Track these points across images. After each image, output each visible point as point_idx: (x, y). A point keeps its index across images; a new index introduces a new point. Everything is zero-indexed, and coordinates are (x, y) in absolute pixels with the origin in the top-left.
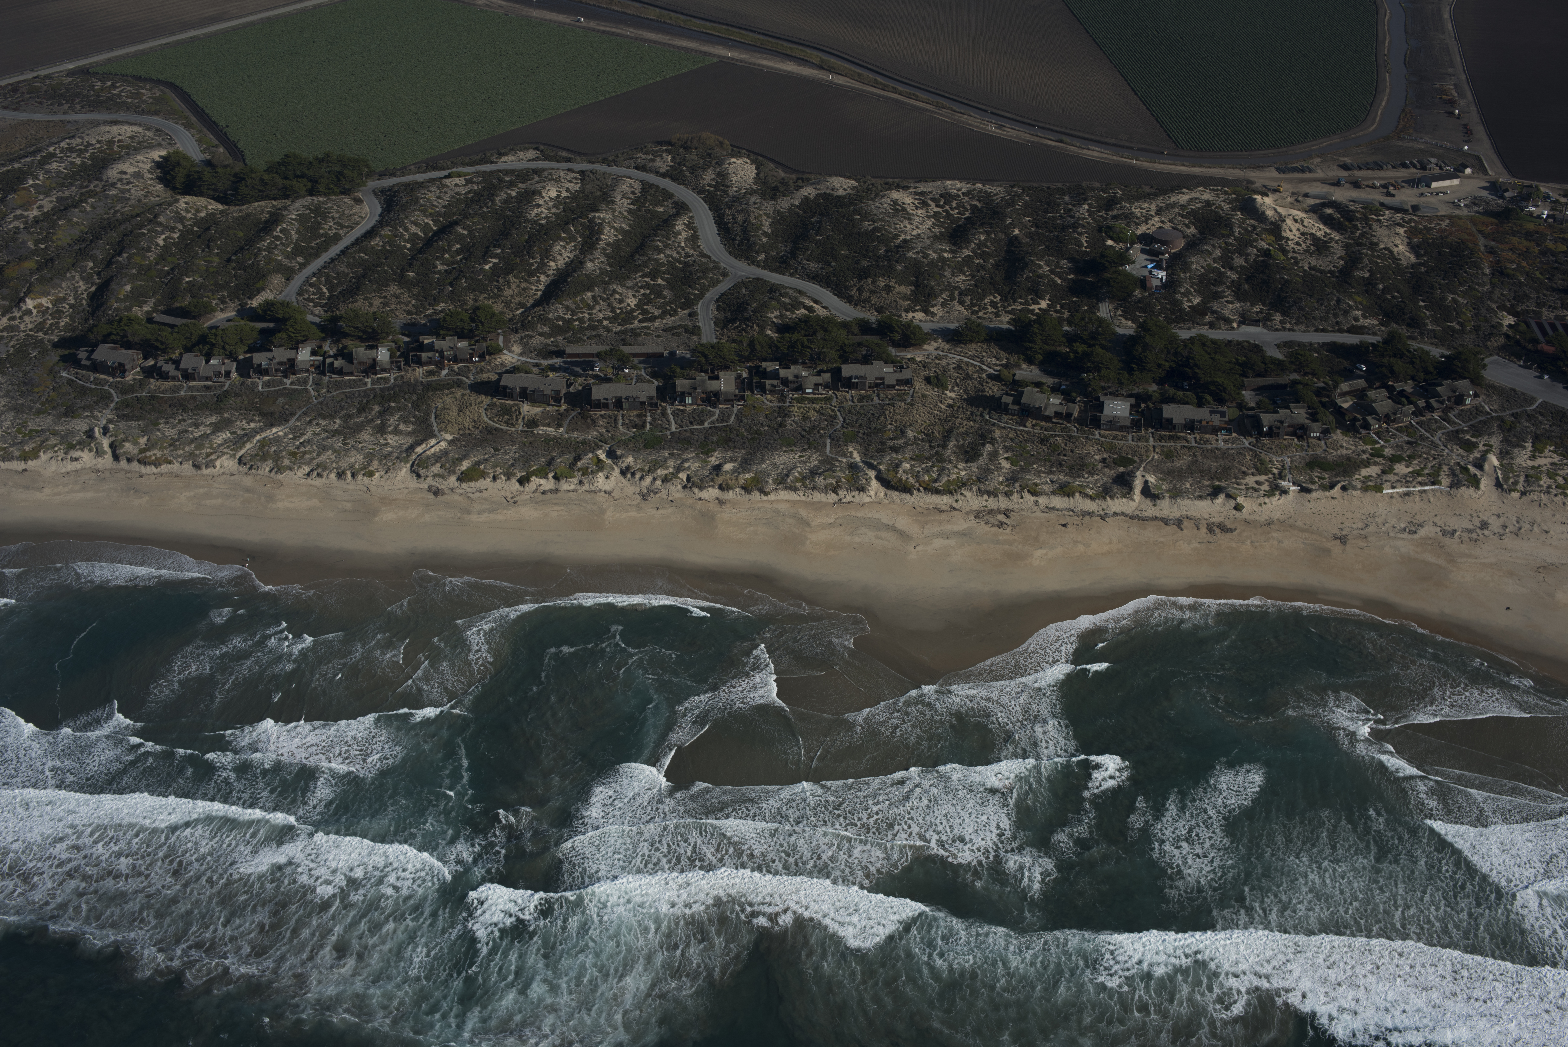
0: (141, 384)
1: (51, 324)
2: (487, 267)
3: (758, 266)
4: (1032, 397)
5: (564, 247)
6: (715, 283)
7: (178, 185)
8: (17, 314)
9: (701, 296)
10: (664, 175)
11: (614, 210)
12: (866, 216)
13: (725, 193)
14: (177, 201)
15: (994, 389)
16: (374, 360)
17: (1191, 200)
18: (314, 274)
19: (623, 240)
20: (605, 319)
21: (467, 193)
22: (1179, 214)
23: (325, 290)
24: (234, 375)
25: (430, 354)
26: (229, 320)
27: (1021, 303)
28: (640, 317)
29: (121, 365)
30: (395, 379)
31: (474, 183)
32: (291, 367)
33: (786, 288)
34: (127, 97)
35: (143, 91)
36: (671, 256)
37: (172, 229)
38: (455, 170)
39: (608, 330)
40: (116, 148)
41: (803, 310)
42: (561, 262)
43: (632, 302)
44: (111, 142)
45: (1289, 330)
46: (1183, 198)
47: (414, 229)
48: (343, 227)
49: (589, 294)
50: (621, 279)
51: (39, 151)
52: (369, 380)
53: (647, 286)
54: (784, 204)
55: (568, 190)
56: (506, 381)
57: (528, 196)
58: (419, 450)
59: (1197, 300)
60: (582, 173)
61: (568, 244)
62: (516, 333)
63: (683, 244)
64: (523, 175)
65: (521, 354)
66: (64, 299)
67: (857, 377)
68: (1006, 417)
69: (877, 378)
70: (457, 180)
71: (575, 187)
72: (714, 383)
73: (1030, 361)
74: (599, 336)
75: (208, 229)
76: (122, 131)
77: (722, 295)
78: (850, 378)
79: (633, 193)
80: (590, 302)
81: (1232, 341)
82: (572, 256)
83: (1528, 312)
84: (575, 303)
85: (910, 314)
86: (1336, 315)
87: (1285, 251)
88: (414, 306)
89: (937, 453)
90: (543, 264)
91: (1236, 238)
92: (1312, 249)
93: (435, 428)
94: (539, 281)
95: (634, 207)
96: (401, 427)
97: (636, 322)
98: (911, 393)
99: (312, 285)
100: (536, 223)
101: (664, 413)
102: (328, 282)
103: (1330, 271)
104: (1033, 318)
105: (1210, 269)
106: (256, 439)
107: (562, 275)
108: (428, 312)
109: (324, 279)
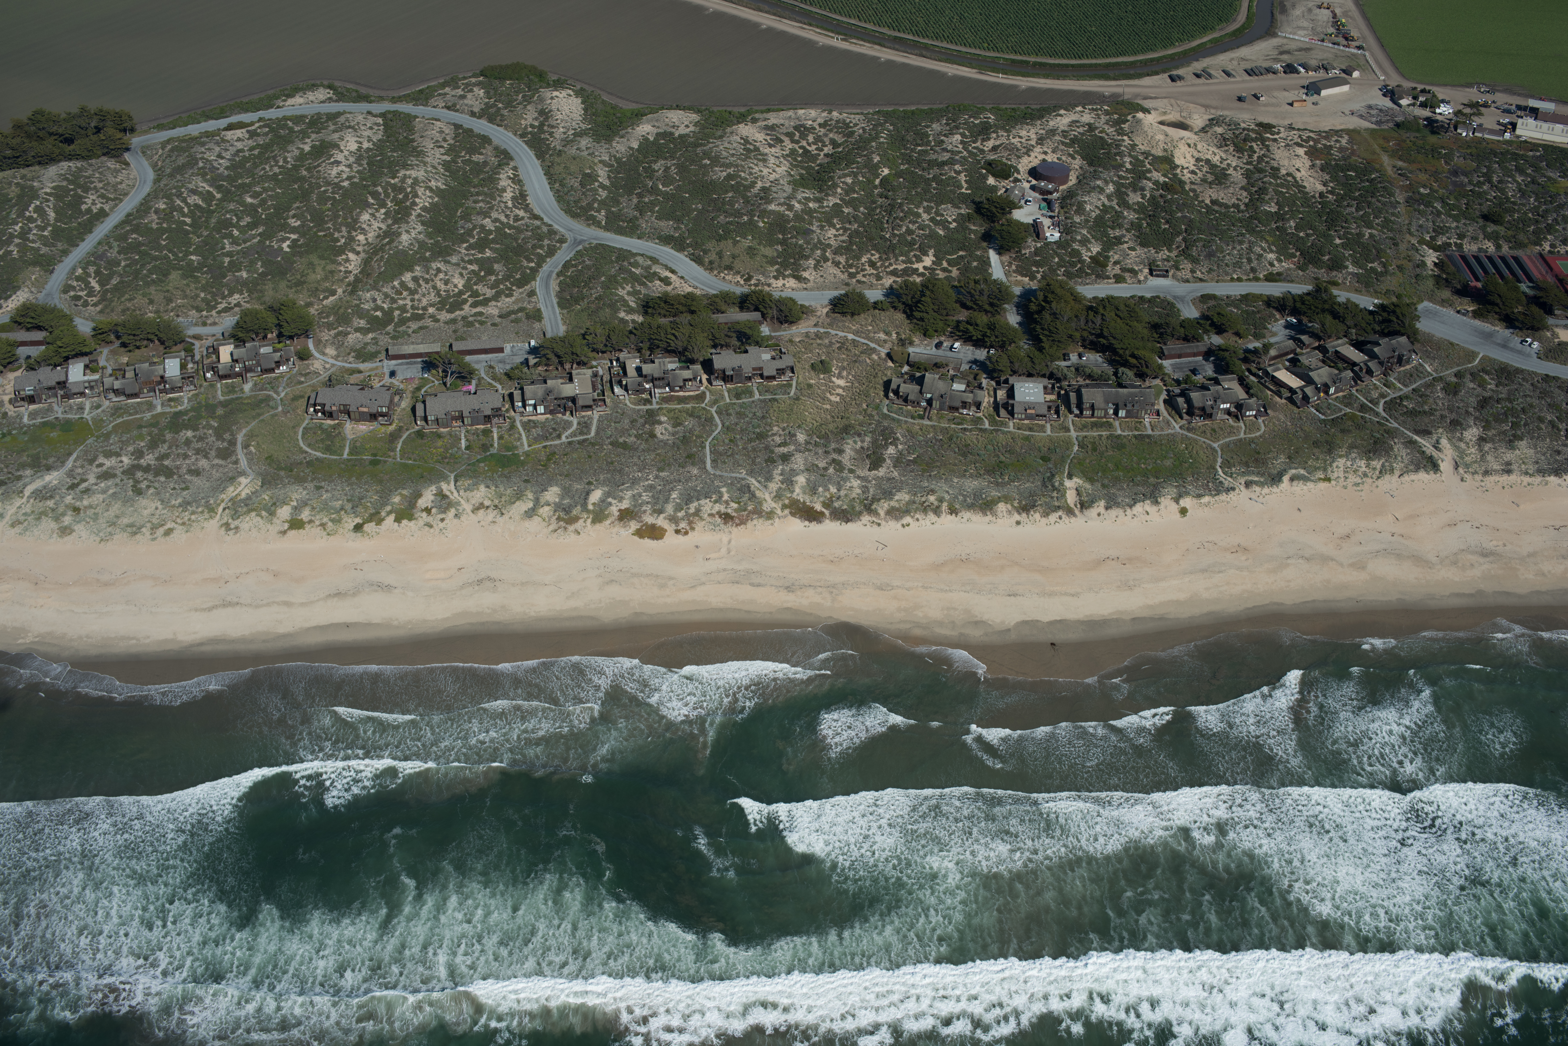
3: (600, 228)
4: (934, 384)
5: (373, 215)
6: (551, 252)
9: (538, 270)
10: (477, 115)
11: (425, 164)
12: (716, 160)
13: (551, 135)
16: (162, 376)
17: (1071, 124)
18: (80, 264)
19: (440, 202)
20: (431, 305)
21: (251, 149)
22: (1063, 143)
23: (95, 284)
27: (903, 262)
28: (471, 300)
30: (190, 398)
31: (258, 135)
32: (61, 391)
33: (636, 254)
36: (498, 220)
38: (234, 119)
39: (436, 319)
41: (657, 284)
42: (372, 235)
43: (460, 282)
45: (1201, 280)
46: (1062, 121)
47: (194, 199)
48: (108, 199)
49: (409, 275)
50: (444, 254)
52: (158, 402)
53: (475, 261)
54: (620, 147)
56: (325, 395)
57: (324, 150)
59: (1096, 249)
60: (383, 115)
61: (377, 211)
62: (328, 330)
64: (316, 123)
65: (336, 358)
67: (731, 368)
68: (907, 409)
69: (755, 368)
70: (239, 133)
71: (377, 135)
72: (569, 384)
73: (923, 333)
77: (563, 267)
78: (725, 370)
79: (445, 140)
80: (411, 285)
81: (1142, 298)
82: (384, 227)
83: (1449, 245)
84: (393, 287)
85: (780, 283)
86: (1249, 260)
87: (1182, 183)
88: (203, 300)
89: (834, 460)
90: (351, 239)
91: (1127, 170)
92: (1210, 178)
93: (243, 463)
94: (347, 260)
95: (448, 158)
96: (203, 463)
97: (466, 307)
98: (794, 383)
99: (78, 279)
100: (337, 186)
101: (513, 427)
102: (98, 273)
103: (1234, 206)
104: (918, 280)
105: (1105, 209)
106: (28, 491)
107: (374, 251)
108: (220, 307)
109: (92, 269)
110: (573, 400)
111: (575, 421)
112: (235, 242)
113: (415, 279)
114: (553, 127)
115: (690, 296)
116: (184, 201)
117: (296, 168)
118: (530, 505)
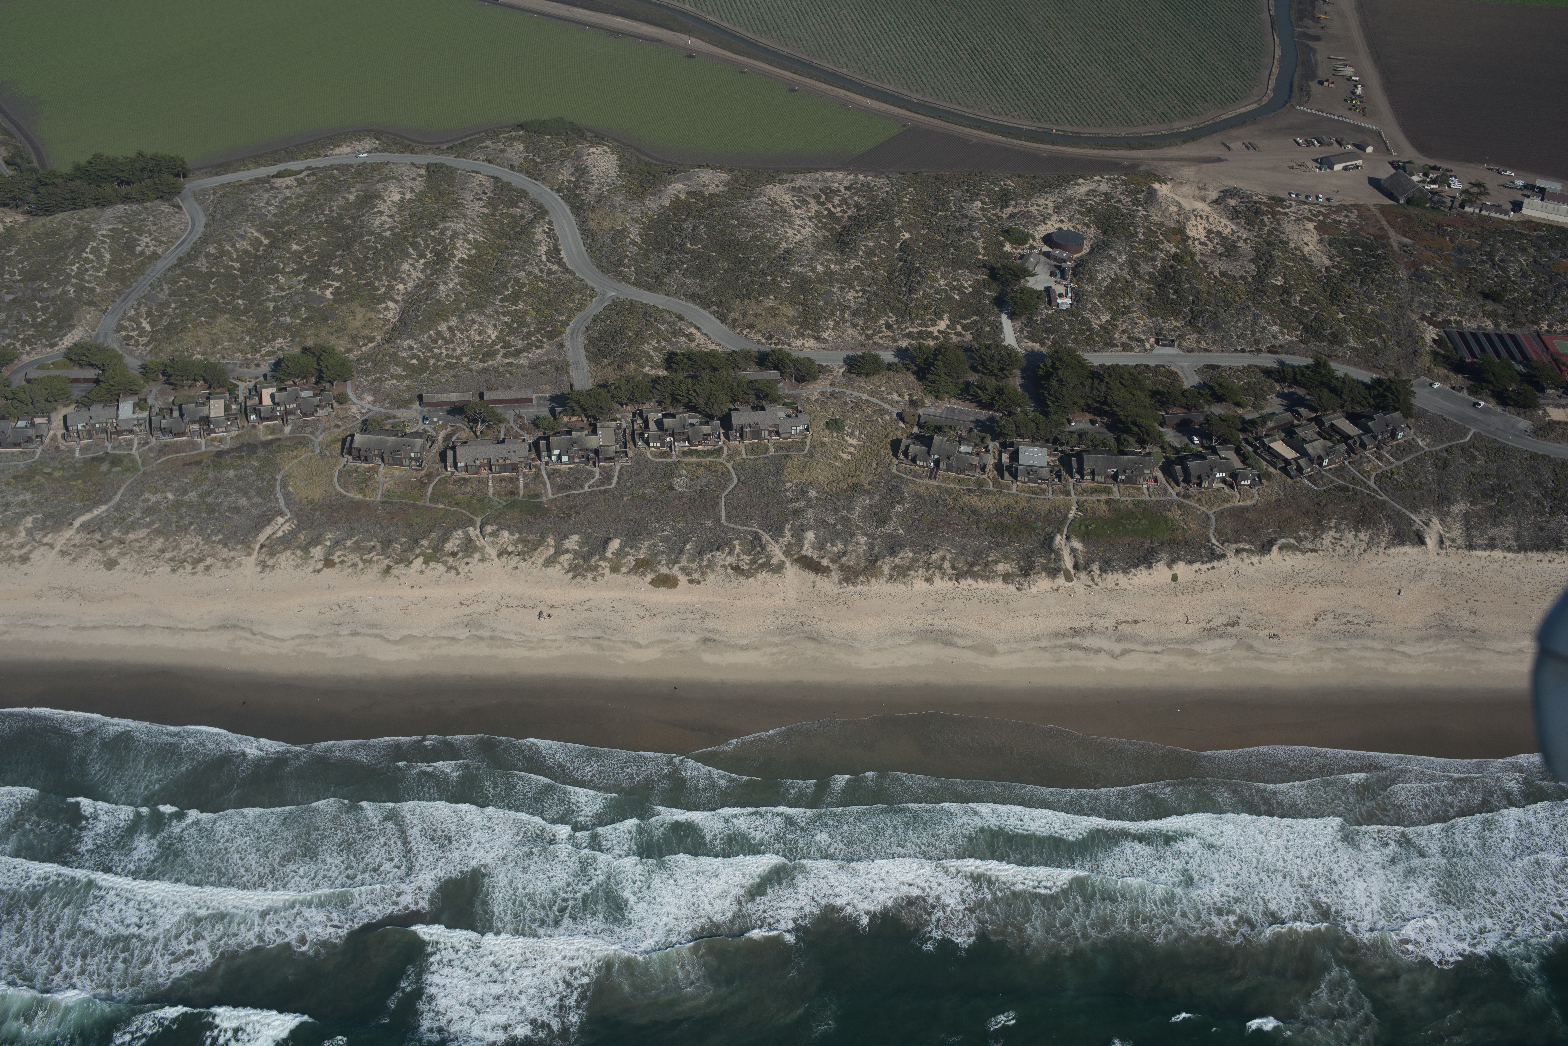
3: (629, 283)
4: (941, 445)
5: (413, 265)
6: (582, 306)
9: (567, 323)
10: (516, 169)
11: (465, 216)
12: (744, 221)
13: (586, 191)
16: (207, 417)
17: (1089, 193)
18: (132, 306)
19: (478, 255)
20: (464, 354)
22: (1079, 212)
23: (146, 325)
27: (919, 325)
28: (503, 351)
30: (232, 438)
33: (662, 311)
36: (532, 274)
38: (284, 166)
39: (469, 369)
41: (682, 340)
42: (411, 285)
43: (493, 333)
45: (1206, 350)
46: (1080, 189)
47: (242, 245)
49: (445, 325)
50: (479, 305)
53: (508, 313)
54: (652, 205)
57: (368, 199)
58: (267, 531)
59: (1105, 318)
60: (426, 166)
61: (417, 261)
62: (366, 376)
64: (361, 173)
65: (373, 403)
67: (749, 426)
68: (914, 469)
69: (771, 426)
70: (289, 181)
71: (420, 186)
72: (593, 437)
77: (592, 321)
78: (742, 427)
79: (484, 193)
80: (447, 335)
81: (1147, 366)
82: (422, 277)
83: (1449, 322)
84: (430, 337)
85: (799, 342)
86: (1253, 333)
87: (1192, 255)
88: (249, 343)
89: (842, 517)
90: (391, 288)
91: (1140, 241)
92: (1220, 249)
93: (282, 502)
94: (387, 309)
95: (487, 211)
96: (243, 502)
97: (499, 357)
98: (808, 441)
99: (130, 319)
100: (379, 236)
101: (538, 475)
102: (149, 314)
103: (1242, 277)
104: (932, 343)
105: (1117, 279)
106: (77, 523)
107: (413, 301)
108: (264, 351)
109: (144, 309)
110: (596, 451)
111: (597, 471)
112: (280, 288)
113: (450, 329)
114: (588, 183)
115: (713, 354)
116: (233, 246)
117: (340, 217)
118: (552, 551)
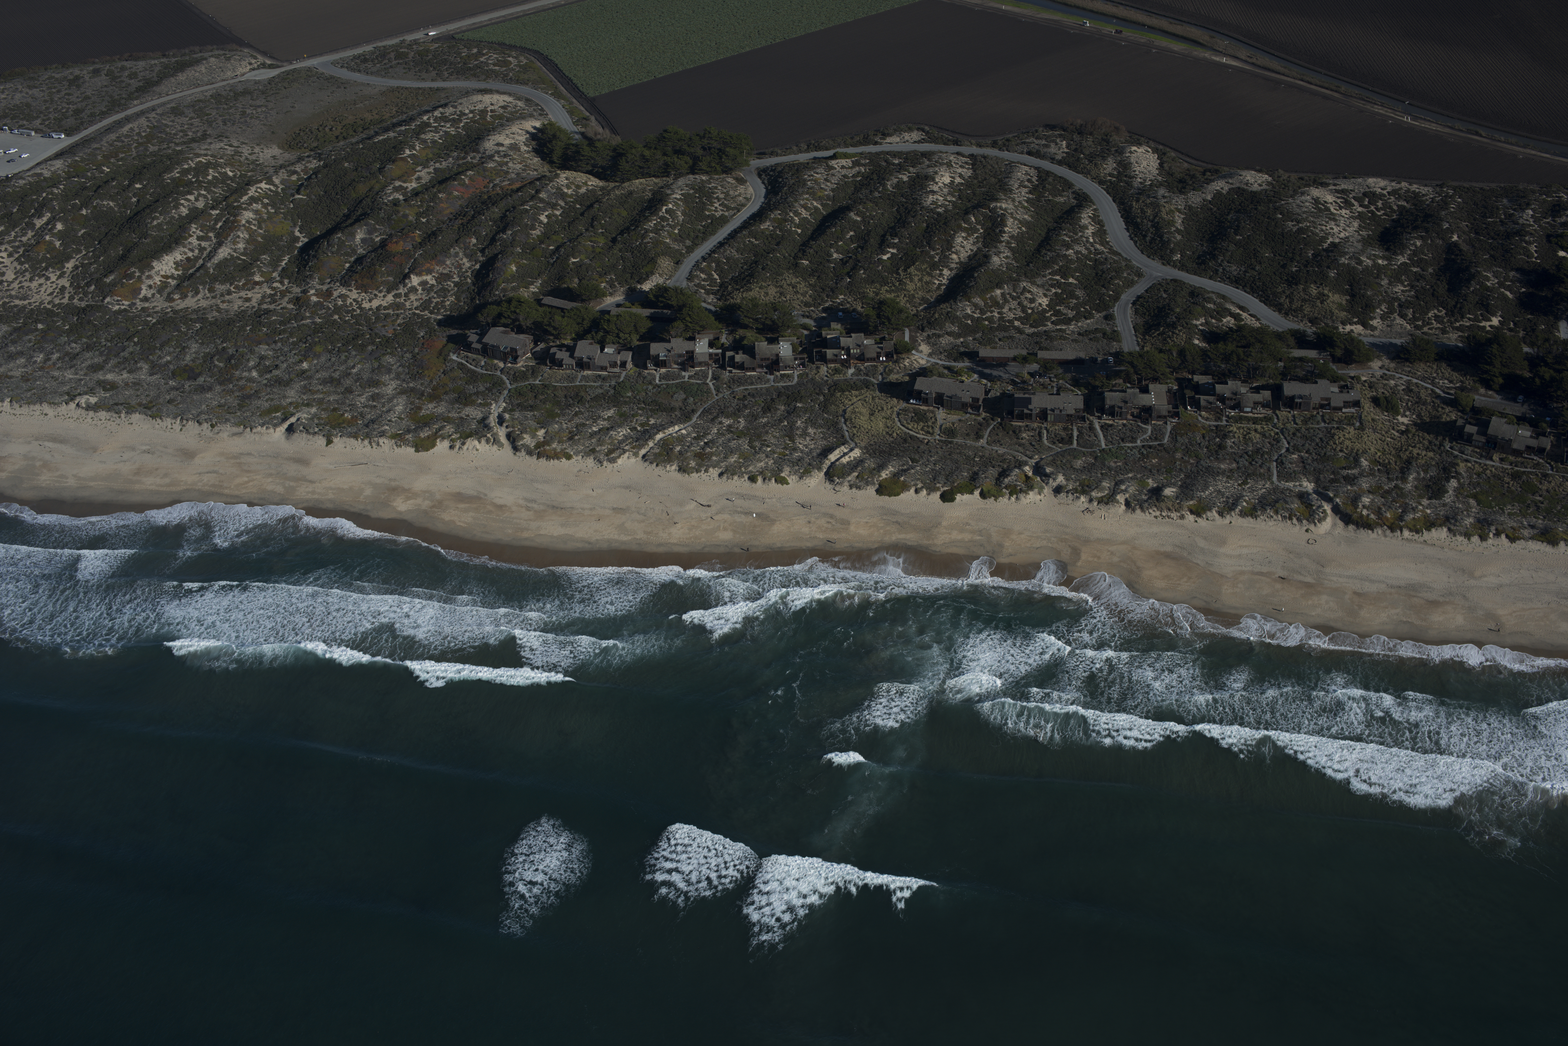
0: (534, 372)
1: (437, 303)
2: (885, 257)
3: (1175, 266)
4: (1499, 427)
5: (966, 239)
6: (1129, 284)
7: (555, 159)
8: (402, 290)
9: (1116, 298)
10: (1060, 163)
11: (1013, 200)
12: (1289, 215)
13: (1129, 184)
14: (557, 176)
15: (1450, 415)
16: (777, 355)
18: (704, 259)
19: (1027, 233)
20: (1016, 319)
21: (854, 176)
23: (716, 276)
24: (630, 365)
25: (835, 351)
26: (618, 305)
27: (1469, 319)
28: (1054, 318)
29: (514, 350)
30: (799, 376)
31: (861, 165)
32: (689, 359)
33: (1209, 292)
34: (494, 65)
35: (510, 59)
36: (1080, 252)
37: (554, 206)
38: (839, 150)
39: (1020, 331)
40: (489, 118)
41: (1229, 318)
42: (964, 255)
43: (1044, 301)
44: (483, 112)
47: (804, 214)
48: (729, 208)
49: (998, 292)
50: (1031, 277)
51: (412, 119)
52: (772, 377)
53: (1058, 285)
54: (1195, 198)
55: (961, 176)
56: (921, 384)
57: (921, 181)
58: (833, 457)
60: (972, 156)
61: (969, 235)
62: (923, 330)
63: (1091, 240)
64: (911, 158)
65: (930, 355)
66: (448, 277)
67: (1301, 397)
68: (1470, 449)
69: (1322, 399)
70: (843, 162)
71: (967, 173)
72: (1145, 396)
73: (1488, 385)
74: (1011, 337)
75: (591, 206)
76: (494, 101)
77: (1139, 297)
78: (1293, 398)
79: (1030, 181)
80: (1000, 300)
82: (975, 249)
84: (983, 300)
85: (1347, 328)
88: (811, 297)
89: (1396, 486)
90: (945, 257)
93: (846, 434)
94: (941, 274)
95: (1033, 197)
96: (810, 430)
97: (1049, 324)
99: (702, 271)
100: (933, 211)
101: (1091, 427)
102: (719, 267)
104: (1485, 337)
106: (658, 437)
107: (966, 269)
109: (714, 264)
110: (1148, 410)
111: (1149, 428)
114: (1131, 177)
115: (1259, 331)
117: (895, 194)
118: (1108, 491)
